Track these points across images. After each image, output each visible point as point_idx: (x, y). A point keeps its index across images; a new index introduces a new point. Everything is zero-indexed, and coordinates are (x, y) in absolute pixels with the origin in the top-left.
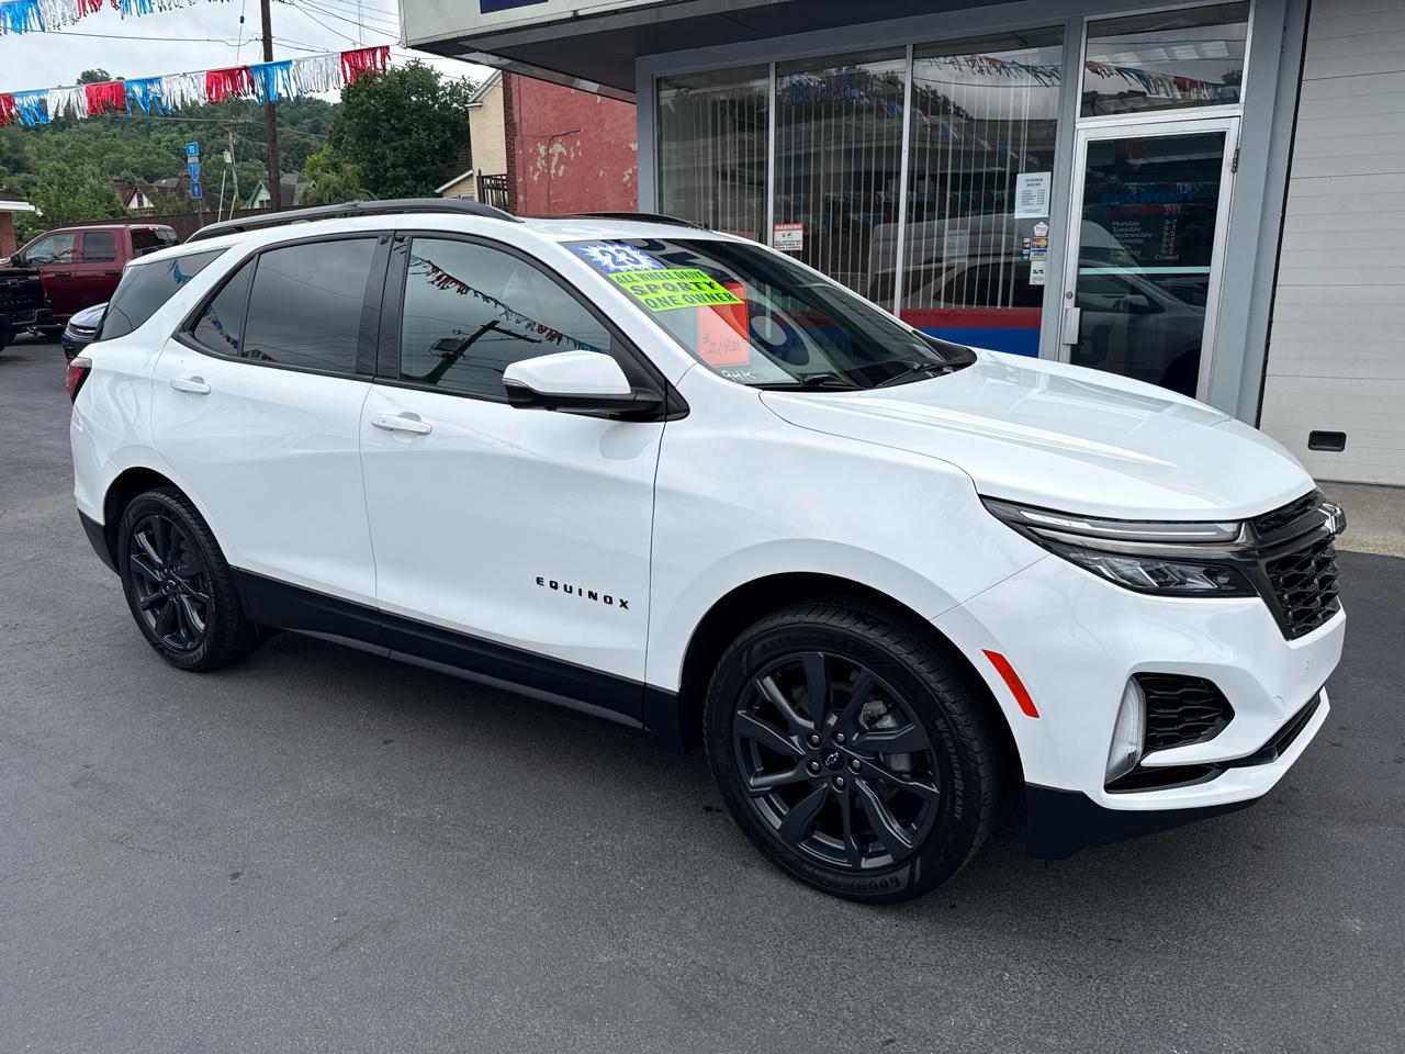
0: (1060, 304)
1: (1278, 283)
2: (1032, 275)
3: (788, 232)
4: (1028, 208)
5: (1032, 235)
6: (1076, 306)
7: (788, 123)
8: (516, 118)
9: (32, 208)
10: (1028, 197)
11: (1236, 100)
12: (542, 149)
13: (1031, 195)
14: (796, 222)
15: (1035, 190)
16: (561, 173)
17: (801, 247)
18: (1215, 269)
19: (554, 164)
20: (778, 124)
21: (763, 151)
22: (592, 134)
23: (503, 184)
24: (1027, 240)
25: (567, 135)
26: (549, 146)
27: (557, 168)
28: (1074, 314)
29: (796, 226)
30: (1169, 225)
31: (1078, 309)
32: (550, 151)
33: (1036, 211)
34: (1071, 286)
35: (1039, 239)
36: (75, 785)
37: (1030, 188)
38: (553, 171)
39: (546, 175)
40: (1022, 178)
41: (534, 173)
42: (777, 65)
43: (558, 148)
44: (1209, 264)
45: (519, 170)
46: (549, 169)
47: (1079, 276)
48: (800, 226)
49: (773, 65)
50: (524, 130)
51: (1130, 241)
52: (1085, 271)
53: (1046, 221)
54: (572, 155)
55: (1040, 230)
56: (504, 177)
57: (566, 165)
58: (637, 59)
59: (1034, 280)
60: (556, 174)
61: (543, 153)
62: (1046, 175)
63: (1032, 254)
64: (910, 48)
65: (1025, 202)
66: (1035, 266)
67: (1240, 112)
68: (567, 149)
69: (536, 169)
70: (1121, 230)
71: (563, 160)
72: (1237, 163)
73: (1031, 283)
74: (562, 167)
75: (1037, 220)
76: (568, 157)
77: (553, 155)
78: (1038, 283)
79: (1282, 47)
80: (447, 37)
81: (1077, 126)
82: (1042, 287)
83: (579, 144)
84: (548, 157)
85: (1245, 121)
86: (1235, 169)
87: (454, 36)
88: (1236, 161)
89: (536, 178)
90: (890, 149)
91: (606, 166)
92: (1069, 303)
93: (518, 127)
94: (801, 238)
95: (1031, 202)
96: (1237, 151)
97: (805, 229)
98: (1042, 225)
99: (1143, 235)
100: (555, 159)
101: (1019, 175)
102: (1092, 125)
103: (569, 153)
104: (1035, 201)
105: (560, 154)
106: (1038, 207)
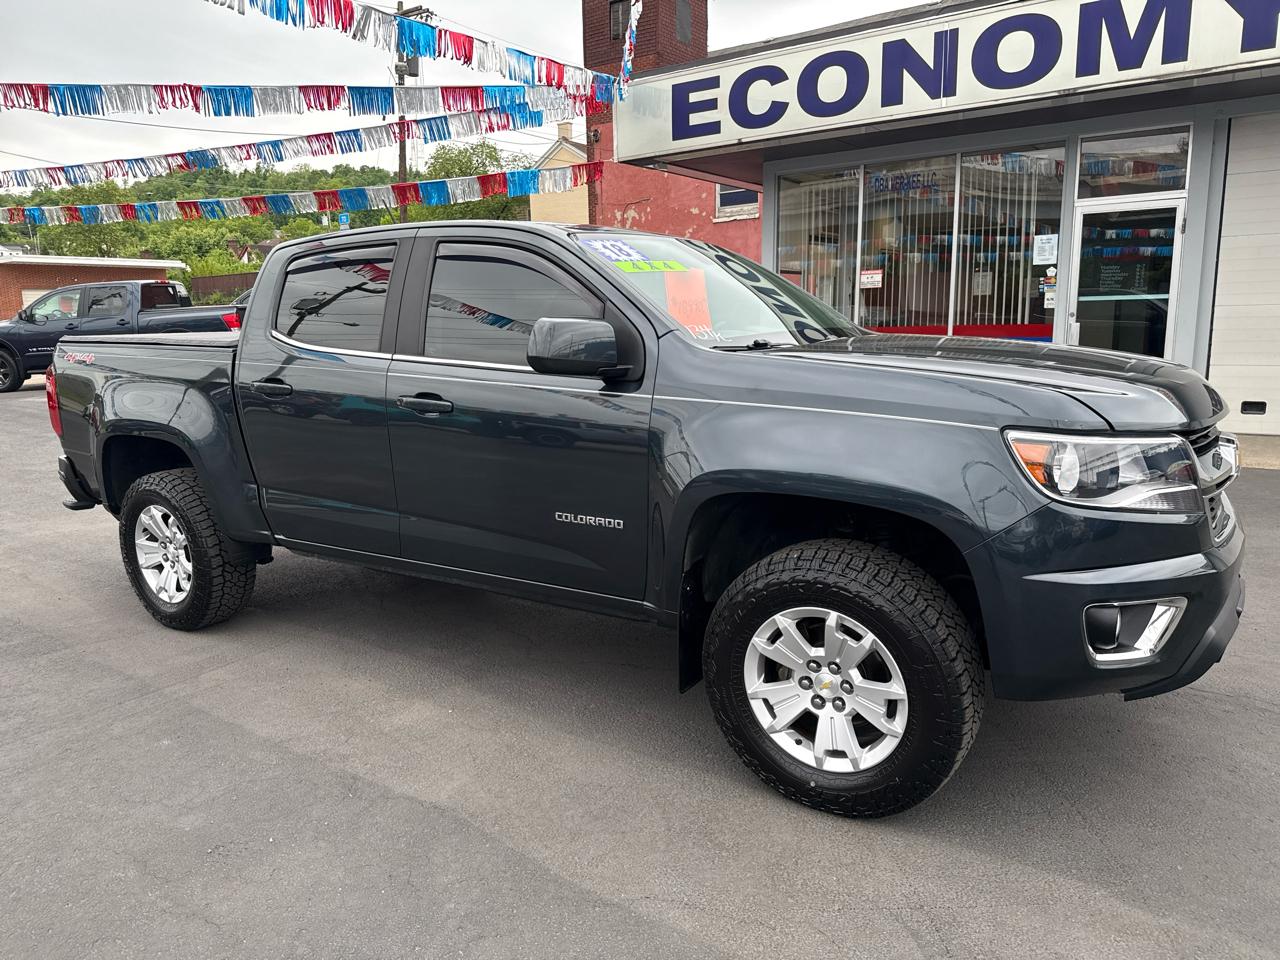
0: (1066, 321)
1: (1216, 304)
2: (1046, 302)
3: (871, 276)
4: (1042, 257)
5: (1045, 275)
6: (1077, 321)
8: (598, 191)
10: (1042, 250)
11: (1183, 188)
12: (618, 214)
13: (1044, 249)
14: (876, 269)
15: (1047, 246)
17: (880, 286)
18: (1173, 296)
19: (628, 226)
22: (659, 202)
24: (1042, 279)
25: (639, 204)
26: (624, 212)
28: (1076, 327)
29: (877, 272)
30: (1140, 268)
31: (1078, 324)
32: (625, 215)
33: (1048, 260)
34: (1074, 309)
35: (1050, 278)
37: (1043, 245)
40: (1039, 240)
42: (866, 166)
43: (632, 213)
44: (1168, 292)
47: (1079, 303)
48: (880, 271)
49: (862, 167)
50: (603, 200)
51: (1113, 278)
52: (1083, 299)
53: (1055, 266)
54: (644, 219)
55: (1051, 272)
57: (638, 226)
58: (765, 164)
59: (1047, 304)
61: (619, 217)
62: (1055, 236)
63: (1046, 288)
64: (959, 155)
65: (1039, 254)
66: (1048, 296)
67: (1186, 195)
68: (639, 214)
70: (1107, 271)
71: (635, 222)
72: (1184, 228)
73: (1045, 307)
74: (634, 228)
75: (1049, 266)
76: (640, 220)
77: (628, 218)
78: (1050, 307)
79: (1212, 155)
80: (648, 156)
81: (1076, 205)
82: (1053, 309)
83: (649, 210)
84: (623, 221)
85: (1189, 200)
86: (1183, 231)
87: (653, 155)
88: (1184, 226)
91: (671, 227)
92: (1072, 320)
93: (599, 200)
94: (880, 280)
95: (1044, 254)
96: (1185, 220)
97: (883, 273)
98: (1052, 269)
99: (1122, 274)
100: (629, 222)
101: (1036, 237)
102: (1086, 204)
103: (640, 217)
104: (1047, 253)
105: (634, 218)
106: (1047, 257)
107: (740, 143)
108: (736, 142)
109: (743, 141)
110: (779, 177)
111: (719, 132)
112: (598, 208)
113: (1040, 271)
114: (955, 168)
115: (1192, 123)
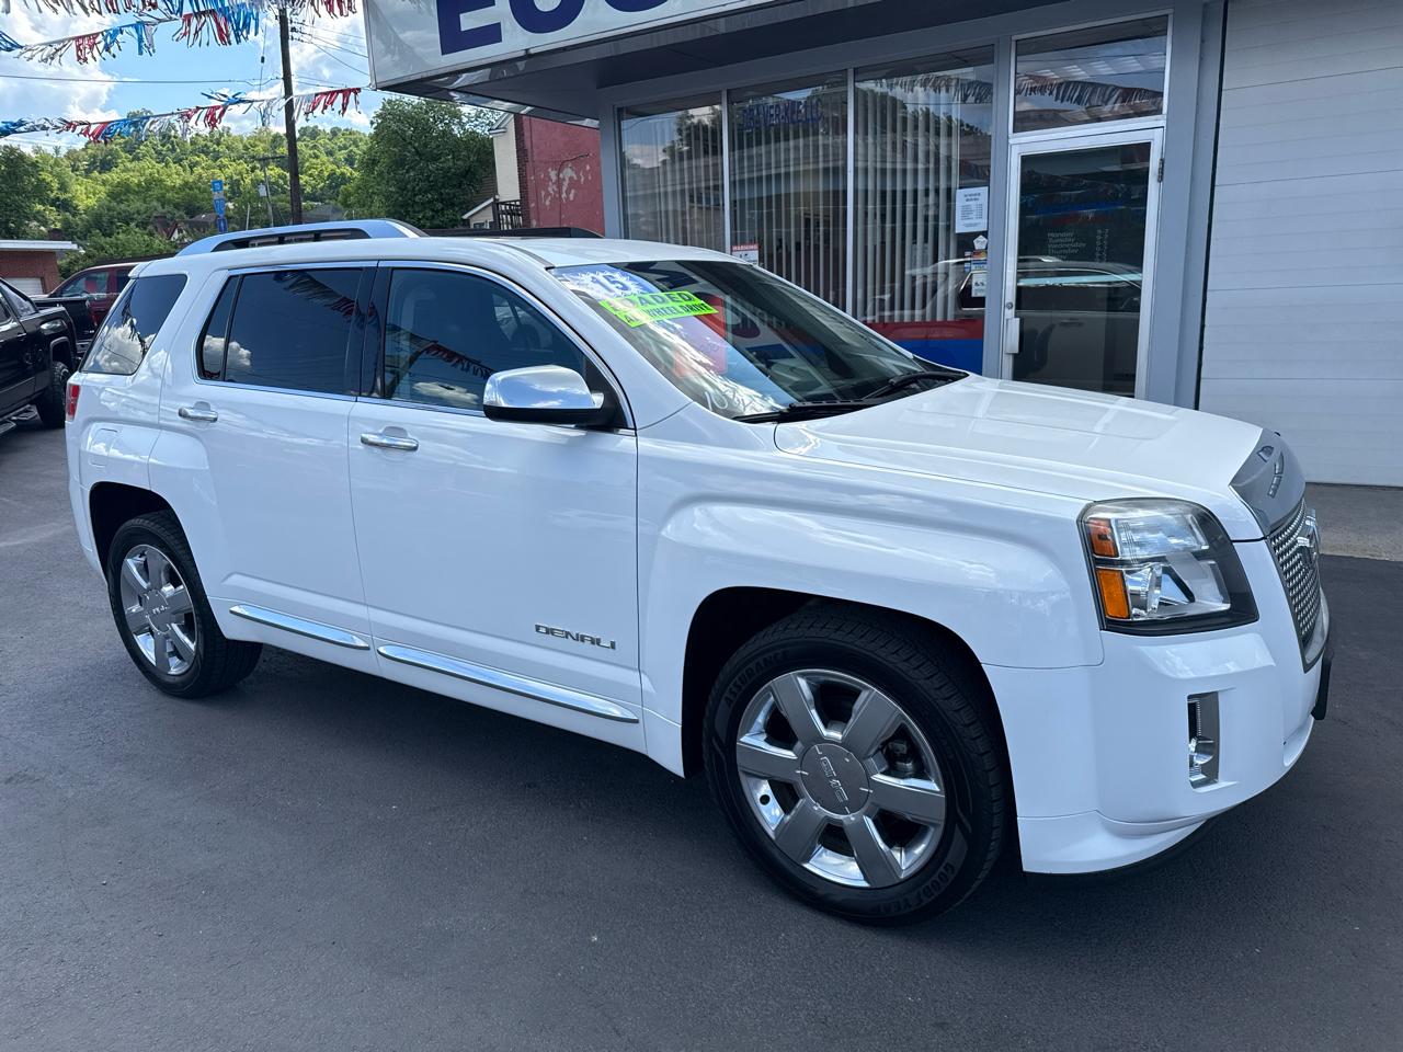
0: (1000, 314)
1: (1209, 288)
2: (974, 288)
3: (744, 253)
4: (967, 222)
5: (971, 248)
6: (1016, 317)
7: (741, 147)
8: (528, 145)
9: (75, 247)
10: (967, 212)
11: (1159, 111)
12: (553, 174)
13: (970, 208)
14: (752, 242)
15: (973, 204)
16: (571, 197)
18: (1147, 277)
19: (564, 189)
20: (732, 149)
21: (718, 175)
23: (517, 210)
24: (968, 254)
25: (577, 160)
26: (560, 171)
27: (568, 192)
28: (1015, 324)
29: (752, 247)
30: (1102, 235)
31: (1018, 319)
32: (561, 176)
33: (975, 225)
34: (1011, 297)
35: (978, 253)
36: (9, 781)
37: (968, 203)
38: (564, 195)
39: (557, 199)
40: (961, 196)
41: (546, 197)
42: (729, 91)
43: (568, 173)
44: (1141, 272)
45: (531, 196)
46: (560, 194)
47: (1019, 289)
48: (756, 247)
49: (724, 93)
50: (535, 156)
51: (1065, 251)
53: (985, 234)
54: (582, 179)
55: (979, 243)
56: (518, 203)
57: (575, 188)
59: (976, 291)
60: (567, 198)
61: (554, 178)
62: (983, 190)
63: (973, 267)
64: (851, 72)
65: (964, 217)
66: (976, 278)
67: (1163, 123)
68: (577, 173)
69: (548, 194)
70: (1057, 241)
71: (573, 184)
72: (1162, 173)
73: (973, 295)
74: (573, 191)
75: (976, 235)
76: (579, 181)
77: (564, 179)
78: (979, 295)
79: (1201, 59)
80: (412, 78)
81: (1011, 141)
82: (984, 298)
83: (588, 168)
84: (559, 183)
85: (1169, 130)
86: (1161, 179)
87: (418, 77)
88: (1161, 171)
89: (547, 203)
90: (836, 169)
92: (1010, 313)
93: (530, 155)
94: (757, 258)
95: (970, 216)
96: (1162, 161)
97: (760, 249)
98: (981, 238)
99: (1077, 245)
100: (566, 184)
101: (958, 191)
102: (1024, 140)
103: (579, 177)
104: (974, 215)
105: (571, 178)
106: (977, 221)
107: (528, 56)
108: (522, 53)
109: (532, 51)
110: (620, 110)
111: (499, 40)
112: (529, 165)
113: (965, 243)
114: (846, 92)
115: (1171, 11)
